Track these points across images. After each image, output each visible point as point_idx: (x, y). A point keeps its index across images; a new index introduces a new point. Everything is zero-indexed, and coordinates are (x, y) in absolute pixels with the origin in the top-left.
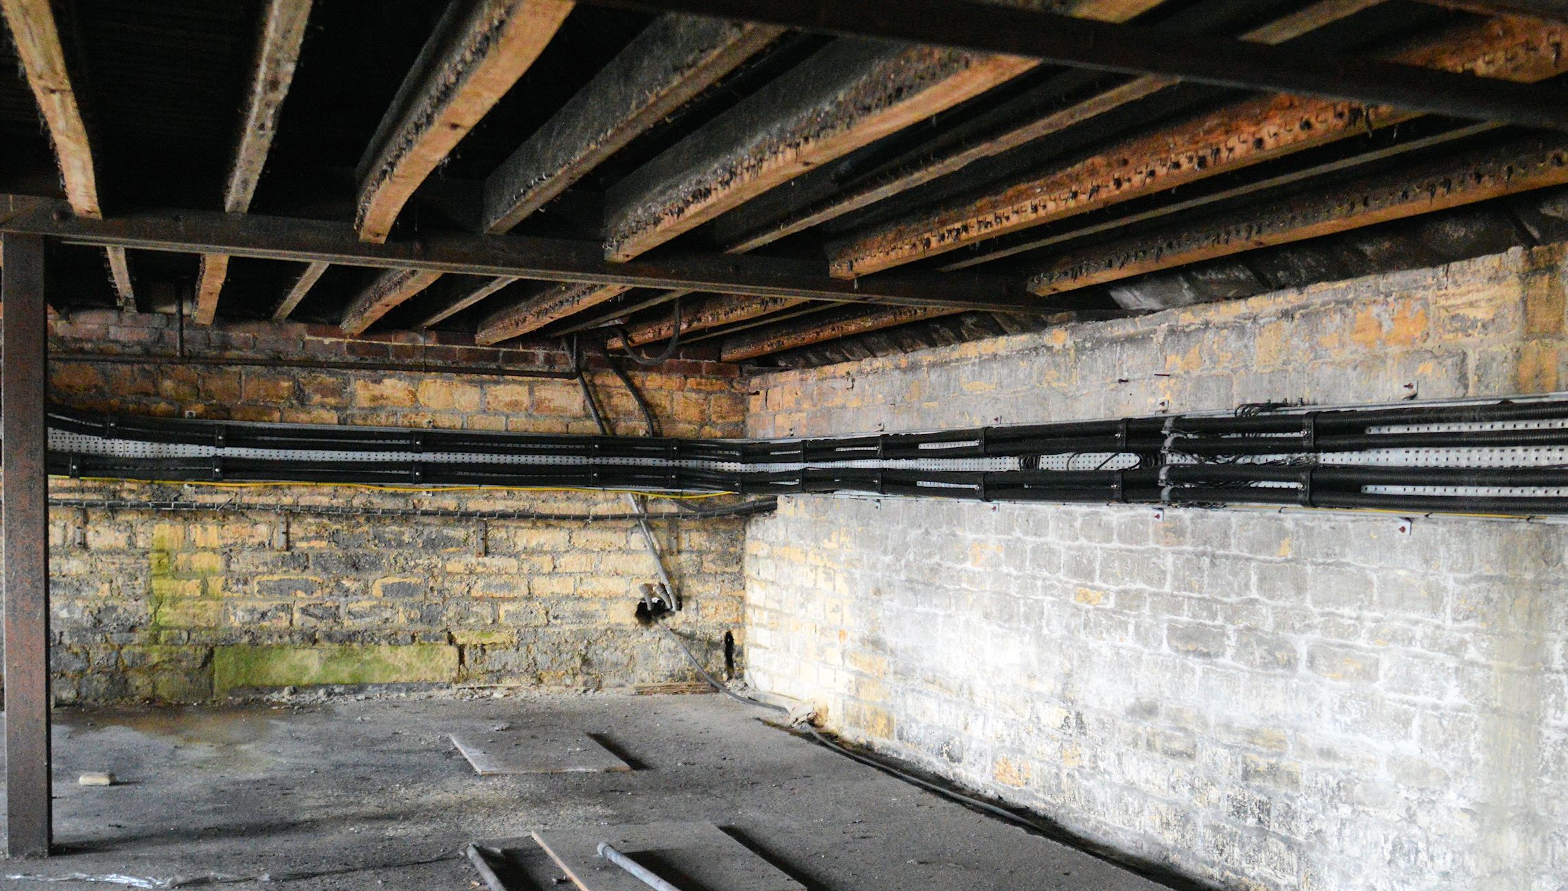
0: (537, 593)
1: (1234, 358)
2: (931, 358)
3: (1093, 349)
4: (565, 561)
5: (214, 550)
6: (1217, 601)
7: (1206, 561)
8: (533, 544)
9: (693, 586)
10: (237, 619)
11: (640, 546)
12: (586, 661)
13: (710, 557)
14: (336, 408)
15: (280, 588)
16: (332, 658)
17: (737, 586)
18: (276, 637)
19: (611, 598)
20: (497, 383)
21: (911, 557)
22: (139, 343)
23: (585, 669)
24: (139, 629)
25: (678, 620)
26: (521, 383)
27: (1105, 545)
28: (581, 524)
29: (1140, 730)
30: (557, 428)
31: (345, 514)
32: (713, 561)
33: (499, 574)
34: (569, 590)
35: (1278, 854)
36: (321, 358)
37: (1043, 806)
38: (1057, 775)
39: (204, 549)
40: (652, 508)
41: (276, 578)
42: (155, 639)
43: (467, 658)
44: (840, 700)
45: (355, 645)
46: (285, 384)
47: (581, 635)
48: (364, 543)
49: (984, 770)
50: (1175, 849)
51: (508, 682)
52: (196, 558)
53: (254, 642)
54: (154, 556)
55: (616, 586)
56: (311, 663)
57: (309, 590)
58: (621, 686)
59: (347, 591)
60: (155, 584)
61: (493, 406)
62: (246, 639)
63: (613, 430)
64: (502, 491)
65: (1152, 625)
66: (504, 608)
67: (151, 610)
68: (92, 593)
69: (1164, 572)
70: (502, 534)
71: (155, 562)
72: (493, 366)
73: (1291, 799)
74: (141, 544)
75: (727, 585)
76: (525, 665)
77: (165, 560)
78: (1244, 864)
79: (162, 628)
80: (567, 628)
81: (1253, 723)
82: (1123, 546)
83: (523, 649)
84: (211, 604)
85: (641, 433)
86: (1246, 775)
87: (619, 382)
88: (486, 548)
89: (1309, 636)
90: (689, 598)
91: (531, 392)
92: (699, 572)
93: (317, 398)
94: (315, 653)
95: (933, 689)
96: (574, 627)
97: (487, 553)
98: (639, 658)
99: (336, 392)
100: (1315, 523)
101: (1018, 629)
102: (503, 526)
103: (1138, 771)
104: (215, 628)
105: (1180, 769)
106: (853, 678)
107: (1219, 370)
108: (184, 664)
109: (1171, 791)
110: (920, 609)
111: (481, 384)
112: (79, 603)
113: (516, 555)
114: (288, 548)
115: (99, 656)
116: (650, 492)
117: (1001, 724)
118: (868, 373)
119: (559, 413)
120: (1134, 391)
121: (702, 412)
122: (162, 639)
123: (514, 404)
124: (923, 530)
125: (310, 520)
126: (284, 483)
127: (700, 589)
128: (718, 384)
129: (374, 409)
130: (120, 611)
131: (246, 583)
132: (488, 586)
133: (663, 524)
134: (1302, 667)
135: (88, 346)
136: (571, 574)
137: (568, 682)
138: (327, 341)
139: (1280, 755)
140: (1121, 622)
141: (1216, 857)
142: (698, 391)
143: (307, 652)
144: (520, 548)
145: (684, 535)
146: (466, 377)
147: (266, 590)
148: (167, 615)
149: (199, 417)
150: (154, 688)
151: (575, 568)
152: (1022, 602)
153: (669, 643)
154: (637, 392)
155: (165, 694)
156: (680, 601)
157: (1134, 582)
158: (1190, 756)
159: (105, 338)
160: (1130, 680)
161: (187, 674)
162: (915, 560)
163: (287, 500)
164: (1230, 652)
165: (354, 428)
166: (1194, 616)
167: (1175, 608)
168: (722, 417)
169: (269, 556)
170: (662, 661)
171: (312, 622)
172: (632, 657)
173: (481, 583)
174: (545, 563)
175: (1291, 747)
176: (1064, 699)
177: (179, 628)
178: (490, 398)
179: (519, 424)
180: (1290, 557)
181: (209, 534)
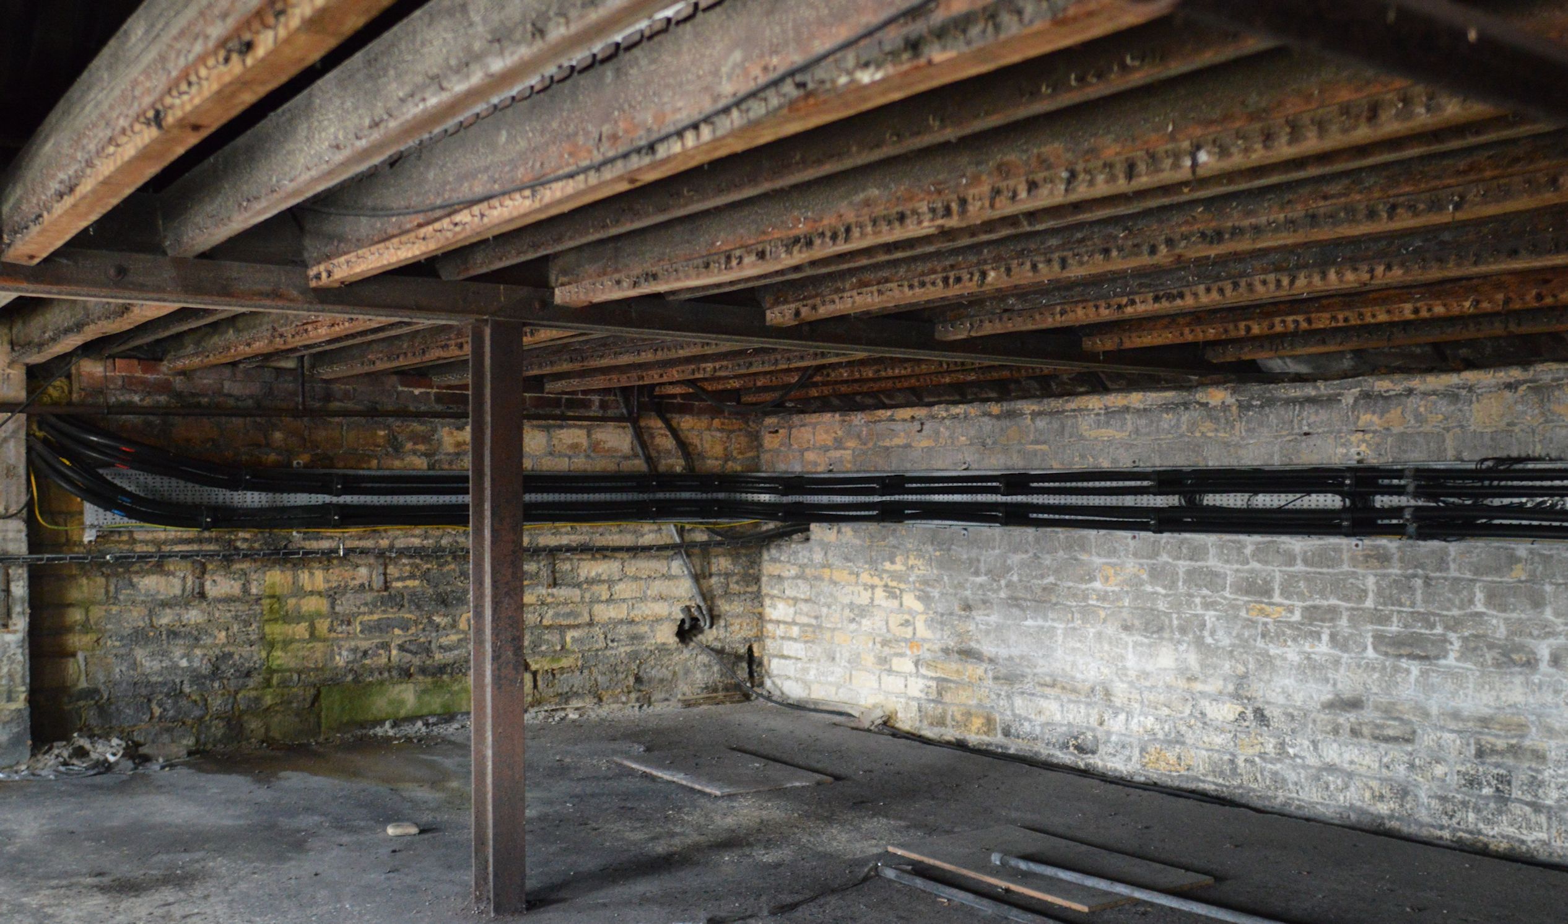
0: (596, 619)
1: (1446, 419)
2: (1036, 408)
3: (1262, 407)
4: (619, 588)
5: (320, 594)
6: (1434, 614)
7: (1418, 582)
8: (593, 574)
9: (723, 606)
10: (341, 659)
11: (679, 572)
12: (638, 679)
13: (735, 578)
14: (426, 455)
15: (380, 627)
16: (425, 691)
17: (756, 604)
18: (376, 674)
19: (657, 621)
20: (561, 427)
21: (1015, 578)
22: (251, 397)
23: (637, 686)
24: (255, 674)
25: (710, 636)
26: (580, 427)
27: (1284, 568)
28: (631, 554)
29: (1341, 720)
30: (610, 466)
31: (436, 554)
32: (737, 583)
33: (566, 604)
34: (623, 615)
35: (1525, 817)
36: (412, 408)
37: (1213, 787)
38: (1232, 761)
39: (312, 593)
40: (688, 537)
41: (376, 617)
42: (268, 683)
43: (540, 683)
44: (915, 704)
45: (445, 677)
46: (382, 433)
47: (634, 656)
48: (452, 580)
49: (1130, 758)
50: (1391, 817)
51: (575, 703)
52: (304, 601)
53: (356, 680)
54: (266, 602)
55: (660, 609)
56: (407, 695)
57: (405, 628)
58: (667, 700)
59: (438, 626)
60: (267, 629)
61: (558, 448)
62: (350, 678)
63: (656, 468)
64: (565, 527)
65: (1351, 634)
66: (570, 635)
67: (264, 654)
68: (209, 641)
69: (1365, 591)
70: (567, 566)
71: (266, 608)
72: (558, 412)
73: (1537, 771)
74: (254, 591)
75: (749, 603)
76: (588, 686)
77: (276, 606)
78: (1481, 826)
79: (276, 671)
80: (622, 650)
81: (1486, 712)
82: (1309, 569)
83: (586, 672)
84: (319, 645)
85: (678, 469)
86: (1480, 754)
87: (660, 424)
88: (555, 579)
89: (1551, 641)
90: (719, 616)
91: (589, 435)
92: (727, 594)
93: (409, 446)
94: (411, 686)
95: (1056, 691)
96: (628, 649)
97: (554, 584)
98: (681, 674)
99: (426, 439)
100: (1554, 552)
101: (1171, 639)
102: (568, 559)
103: (1341, 754)
104: (322, 669)
105: (1396, 752)
106: (933, 684)
107: (1426, 428)
108: (295, 705)
109: (1384, 770)
110: (1029, 622)
111: (547, 428)
112: (198, 652)
113: (578, 585)
114: (386, 588)
115: (216, 703)
116: (687, 523)
117: (1151, 719)
118: (944, 418)
119: (610, 452)
120: (1319, 442)
121: (726, 449)
122: (275, 681)
123: (575, 447)
124: (1031, 554)
125: (404, 561)
126: (381, 528)
127: (727, 608)
128: (737, 423)
129: (458, 454)
130: (236, 657)
131: (349, 623)
132: (557, 615)
133: (697, 551)
134: (1544, 667)
135: (205, 400)
136: (624, 600)
137: (624, 699)
138: (417, 392)
139: (1522, 737)
140: (1311, 632)
141: (1445, 821)
142: (721, 430)
143: (403, 686)
144: (582, 579)
145: (714, 560)
146: (535, 422)
147: (368, 629)
148: (280, 658)
149: (306, 466)
150: (267, 730)
151: (626, 595)
152: (1175, 616)
153: (703, 658)
154: (675, 433)
155: (277, 736)
156: (714, 618)
157: (1327, 599)
158: (1408, 741)
159: (219, 392)
160: (1327, 680)
161: (297, 715)
162: (1020, 581)
163: (384, 543)
164: (1452, 656)
165: (439, 473)
166: (1405, 626)
167: (1385, 620)
168: (740, 453)
169: (369, 597)
170: (699, 675)
171: (408, 657)
172: (675, 673)
173: (551, 613)
174: (603, 591)
175: (1534, 730)
176: (1237, 696)
177: (290, 670)
178: (555, 442)
179: (580, 464)
180: (1523, 578)
181: (315, 578)
